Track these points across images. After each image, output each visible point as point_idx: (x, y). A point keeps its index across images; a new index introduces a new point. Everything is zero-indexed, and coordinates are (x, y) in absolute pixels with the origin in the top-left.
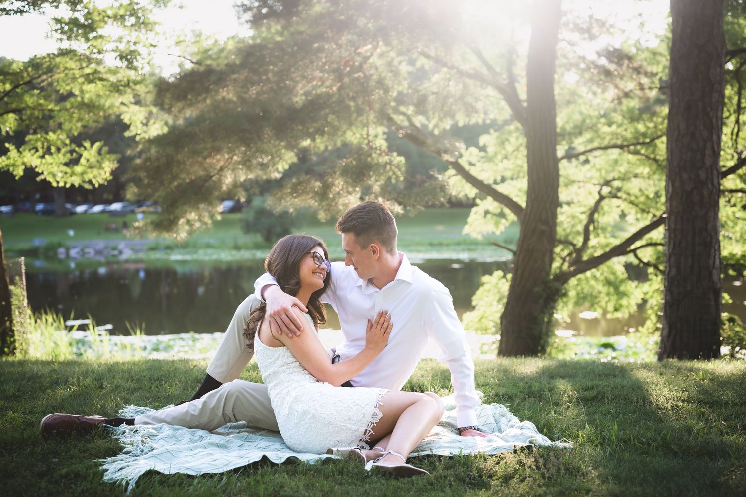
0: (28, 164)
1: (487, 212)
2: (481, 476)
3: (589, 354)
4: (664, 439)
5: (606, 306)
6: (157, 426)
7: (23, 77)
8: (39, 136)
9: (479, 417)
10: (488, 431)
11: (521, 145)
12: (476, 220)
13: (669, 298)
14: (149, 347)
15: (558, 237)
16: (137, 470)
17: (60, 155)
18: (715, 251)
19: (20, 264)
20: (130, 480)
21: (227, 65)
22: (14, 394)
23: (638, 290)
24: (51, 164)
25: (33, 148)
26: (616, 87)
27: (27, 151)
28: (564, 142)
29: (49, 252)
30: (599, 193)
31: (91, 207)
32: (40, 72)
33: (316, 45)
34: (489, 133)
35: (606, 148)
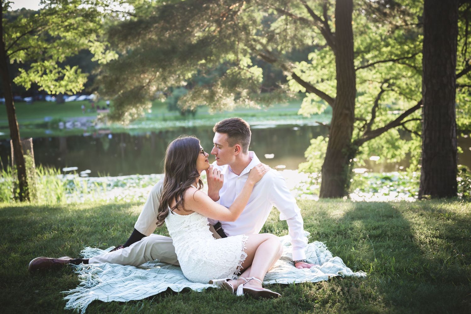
0: (33, 81)
1: (313, 101)
2: (307, 300)
3: (376, 184)
4: (425, 269)
5: (387, 155)
6: (102, 264)
7: (27, 28)
8: (39, 64)
9: (306, 252)
10: (312, 262)
11: (333, 59)
12: (306, 106)
13: (425, 156)
14: (112, 184)
15: (356, 117)
16: (88, 300)
17: (52, 75)
18: (453, 127)
19: (29, 142)
20: (82, 308)
21: (151, 18)
22: (18, 238)
23: (406, 145)
24: (47, 80)
25: (36, 71)
26: (390, 23)
27: (32, 73)
28: (359, 58)
29: (54, 125)
30: (381, 88)
31: (78, 97)
32: (38, 25)
33: (205, 5)
34: (314, 52)
35: (385, 61)
